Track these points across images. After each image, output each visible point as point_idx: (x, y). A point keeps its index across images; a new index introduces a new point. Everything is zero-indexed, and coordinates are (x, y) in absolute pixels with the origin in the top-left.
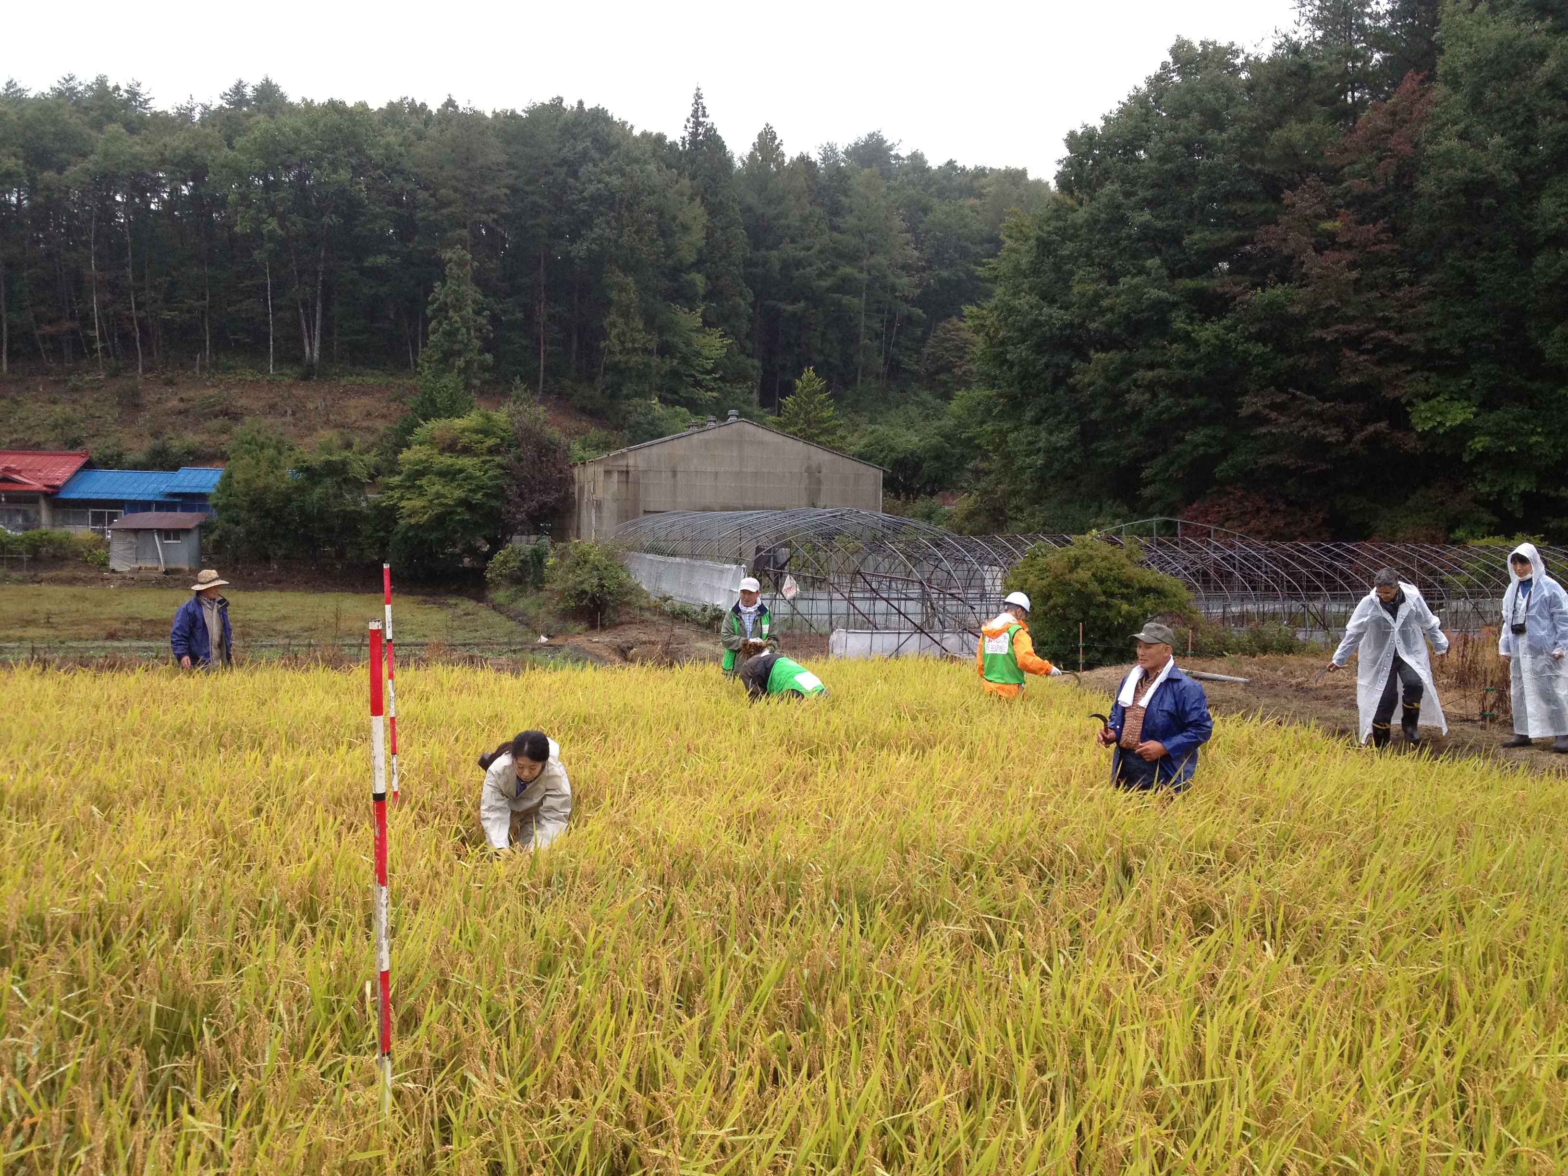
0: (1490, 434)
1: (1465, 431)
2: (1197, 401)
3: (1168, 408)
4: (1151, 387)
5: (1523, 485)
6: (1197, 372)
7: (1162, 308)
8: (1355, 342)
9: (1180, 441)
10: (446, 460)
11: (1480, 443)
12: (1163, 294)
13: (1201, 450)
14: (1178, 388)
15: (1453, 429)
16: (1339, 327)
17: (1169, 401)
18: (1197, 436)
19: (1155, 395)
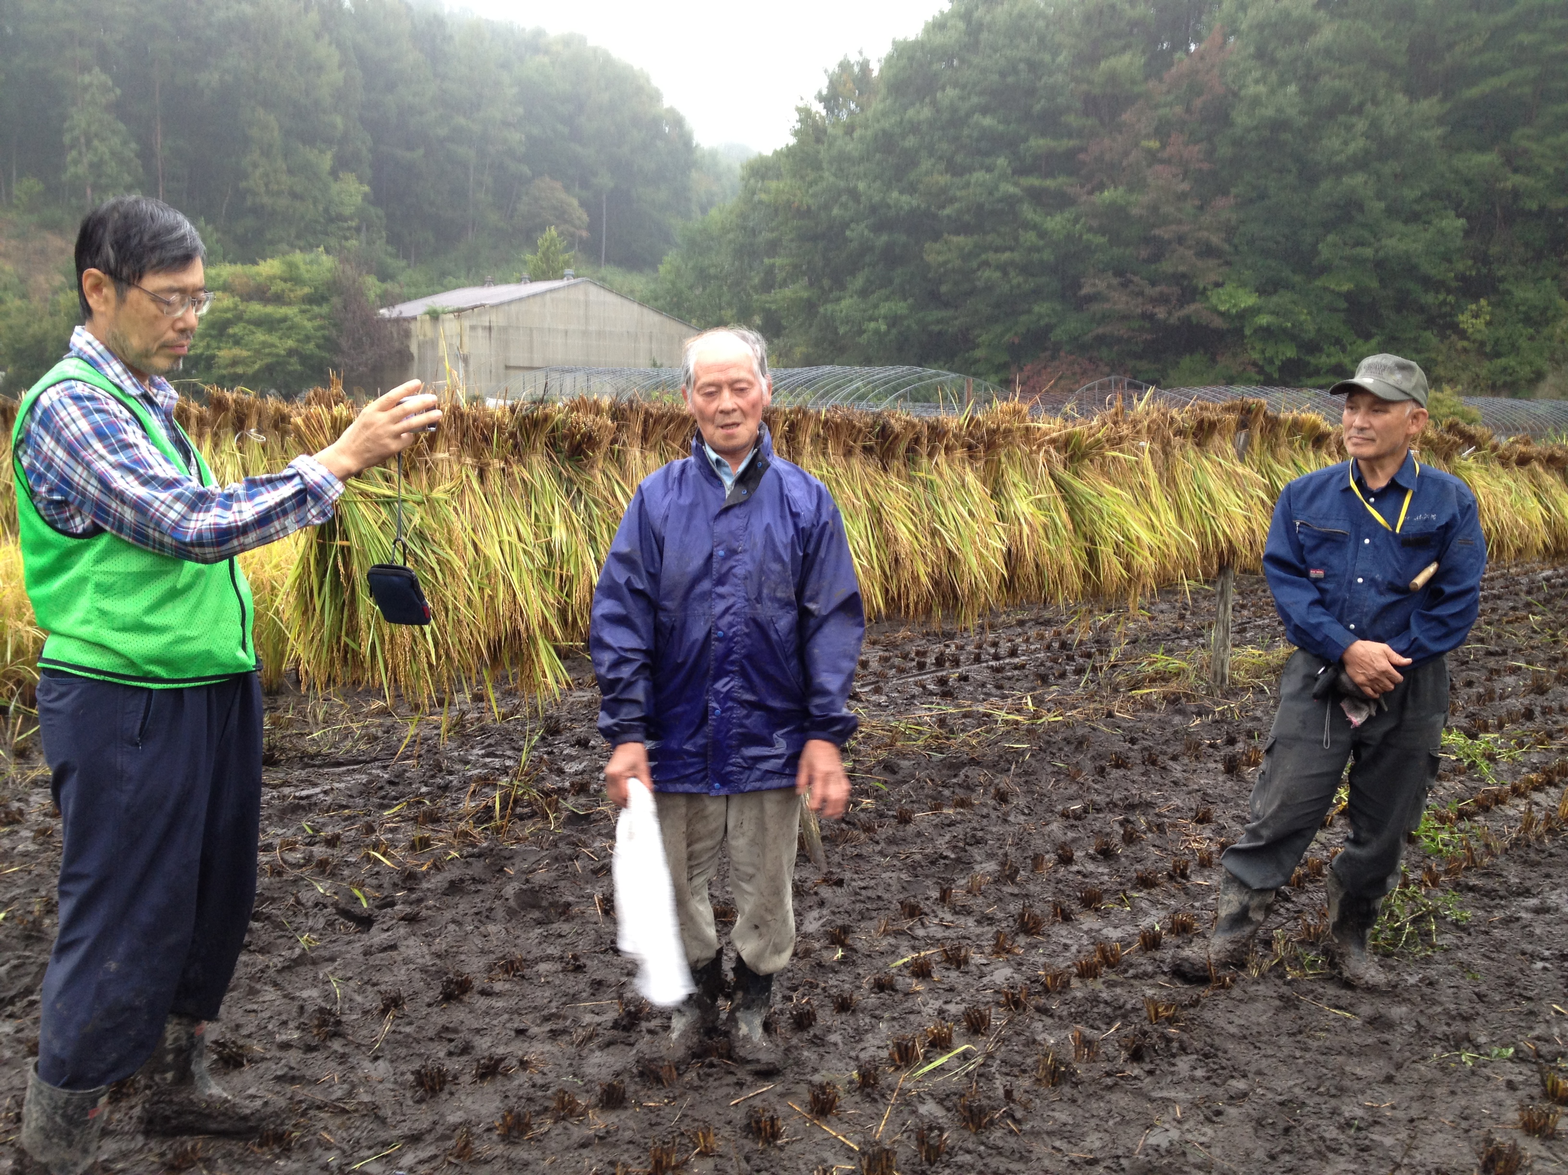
0: (1272, 313)
1: (1254, 311)
2: (1044, 280)
3: (1019, 286)
4: (1003, 269)
5: (1290, 352)
6: (1047, 256)
7: (1011, 202)
8: (1181, 239)
9: (1029, 312)
10: (256, 308)
11: (1264, 320)
12: (1011, 189)
13: (1047, 320)
14: (1025, 269)
15: (1245, 310)
16: (1174, 227)
17: (1020, 279)
18: (1041, 308)
19: (1005, 273)
